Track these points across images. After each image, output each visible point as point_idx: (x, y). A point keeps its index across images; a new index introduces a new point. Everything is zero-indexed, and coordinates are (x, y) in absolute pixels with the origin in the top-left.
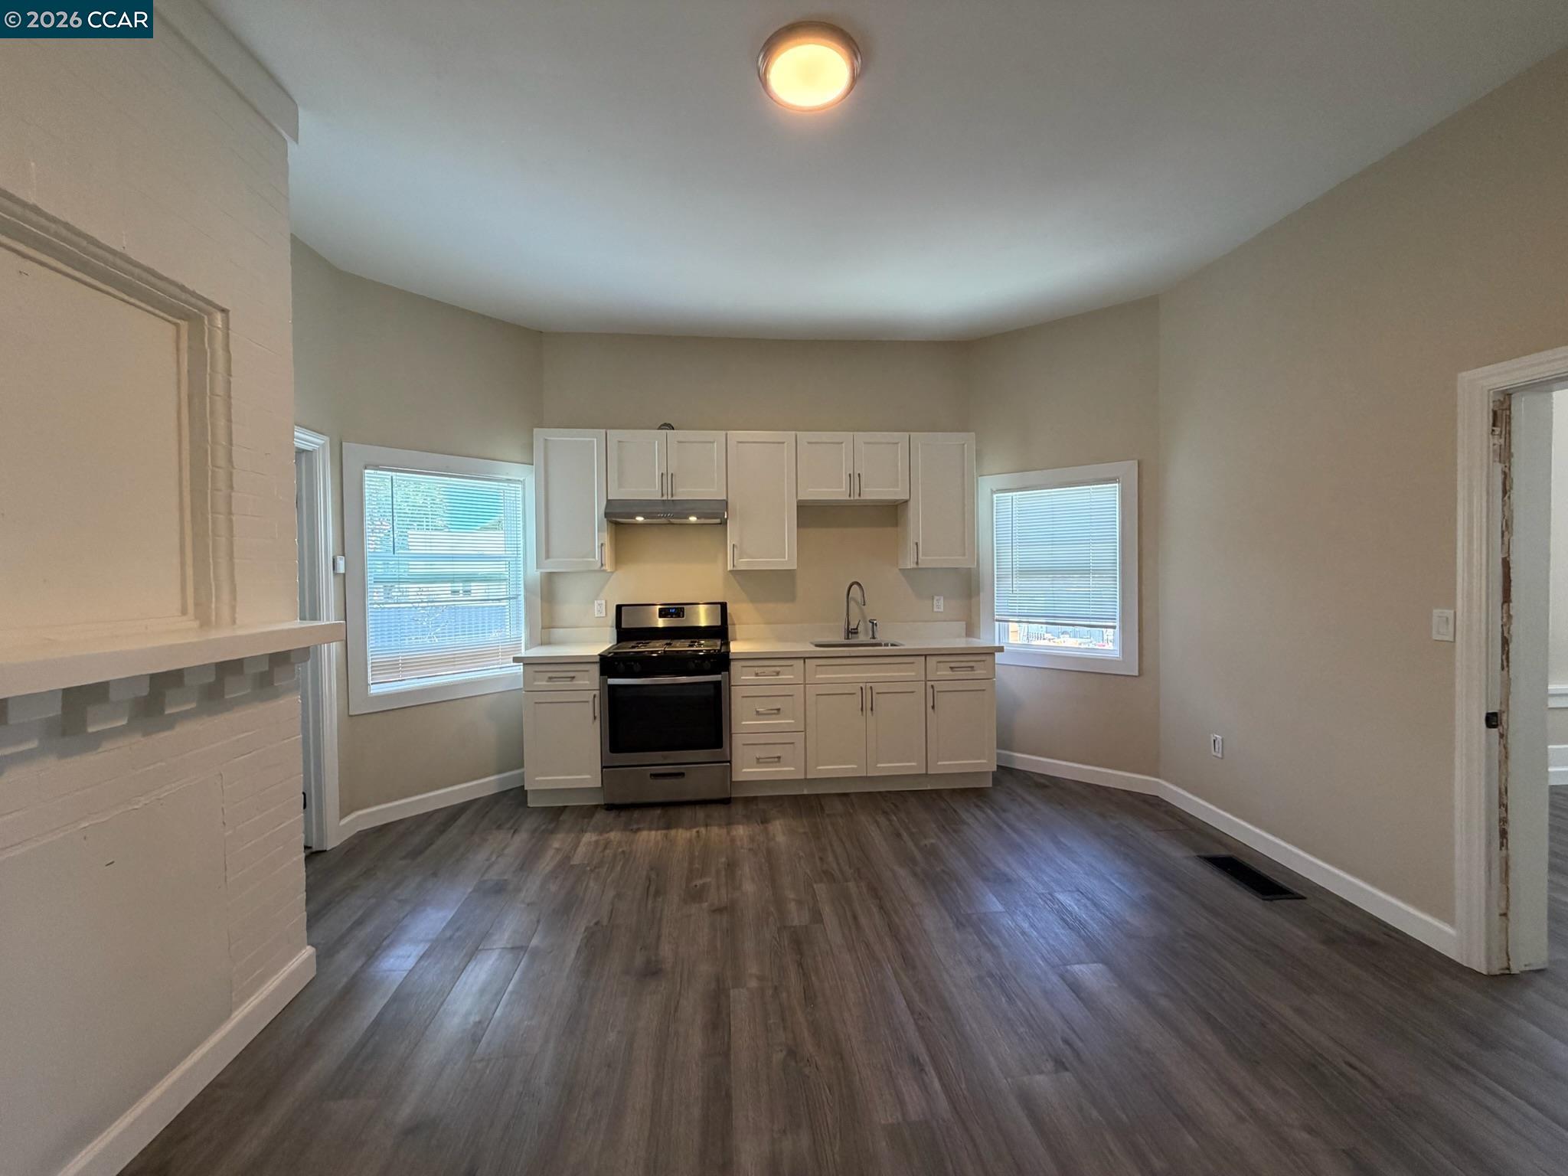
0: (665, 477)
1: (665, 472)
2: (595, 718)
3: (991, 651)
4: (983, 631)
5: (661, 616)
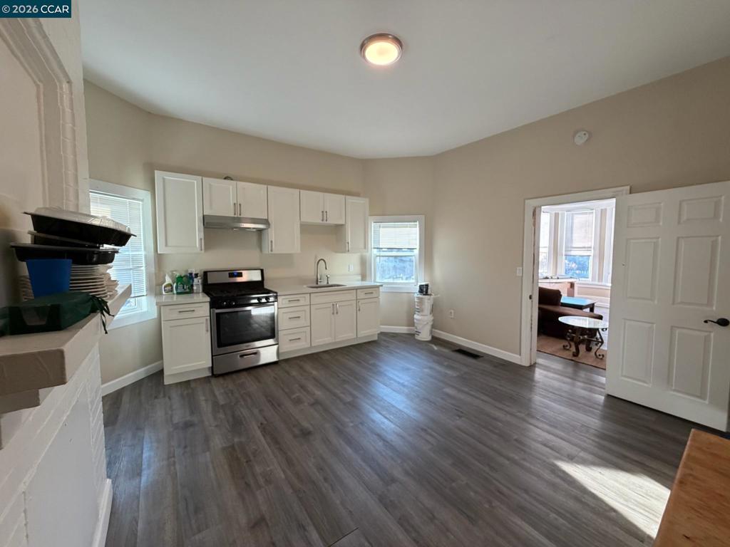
0: (236, 205)
1: (236, 203)
3: (378, 287)
4: (368, 278)
5: (230, 277)
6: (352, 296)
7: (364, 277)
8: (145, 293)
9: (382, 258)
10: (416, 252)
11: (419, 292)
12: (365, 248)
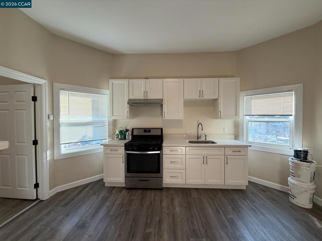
0: (145, 92)
1: (145, 91)
2: (123, 162)
3: (247, 147)
4: (240, 138)
5: (144, 132)
6: (220, 152)
7: (236, 137)
8: (107, 138)
9: (254, 123)
10: (292, 118)
11: (294, 156)
12: (236, 115)
